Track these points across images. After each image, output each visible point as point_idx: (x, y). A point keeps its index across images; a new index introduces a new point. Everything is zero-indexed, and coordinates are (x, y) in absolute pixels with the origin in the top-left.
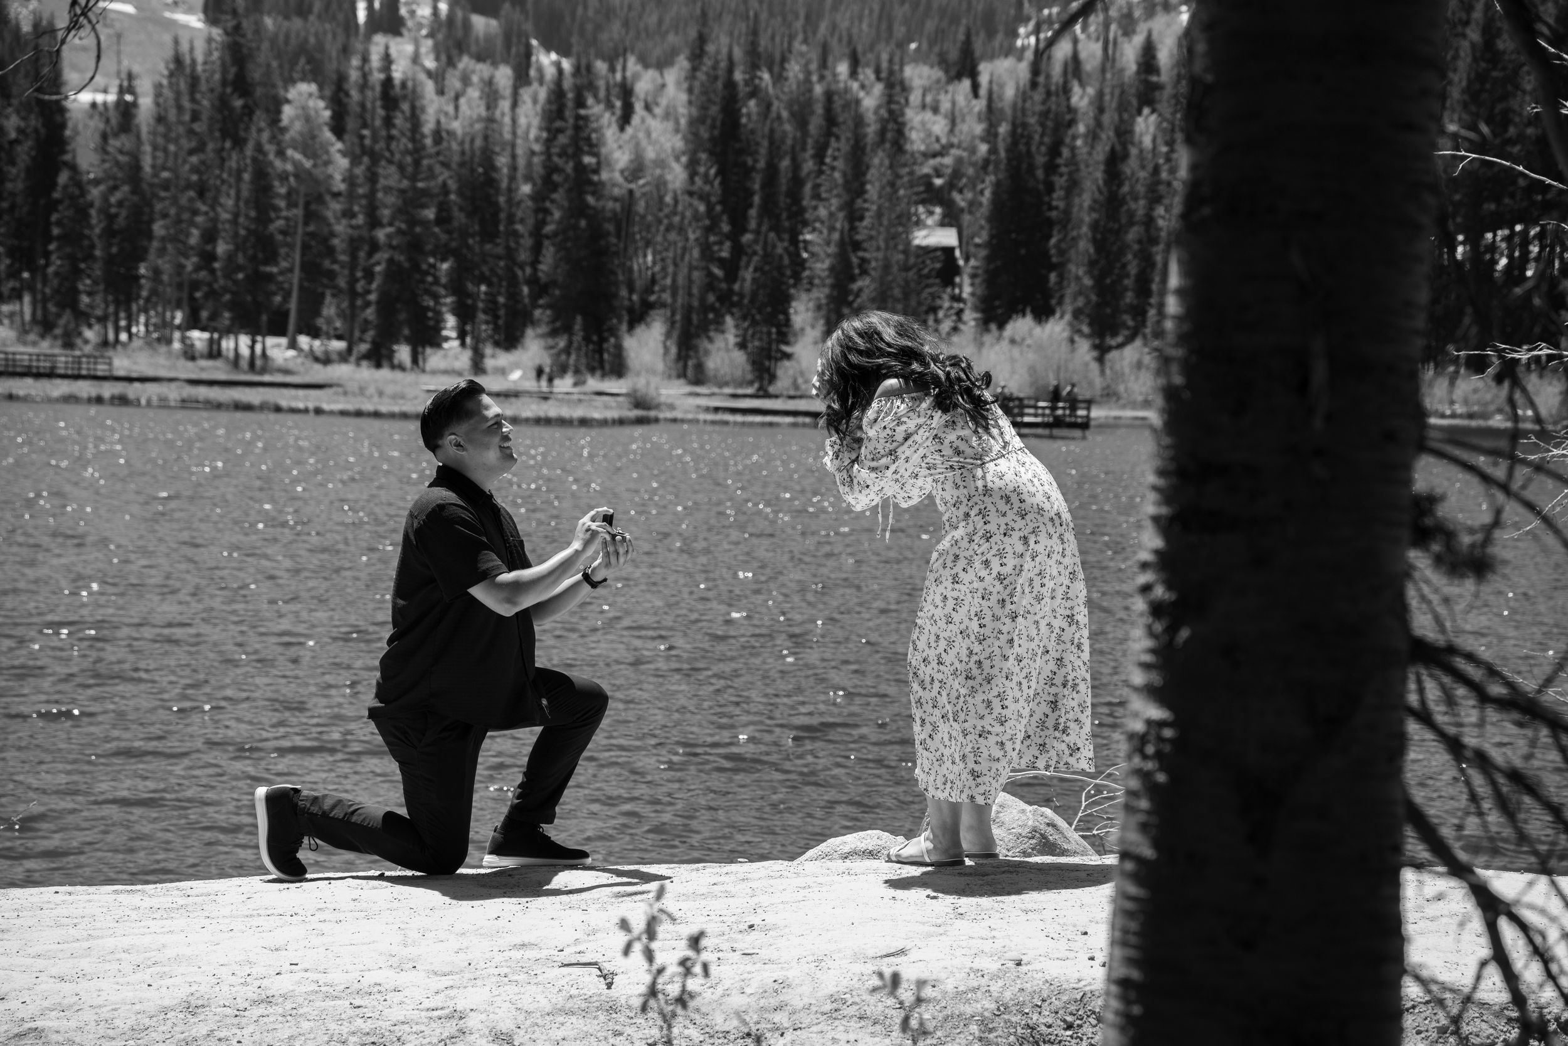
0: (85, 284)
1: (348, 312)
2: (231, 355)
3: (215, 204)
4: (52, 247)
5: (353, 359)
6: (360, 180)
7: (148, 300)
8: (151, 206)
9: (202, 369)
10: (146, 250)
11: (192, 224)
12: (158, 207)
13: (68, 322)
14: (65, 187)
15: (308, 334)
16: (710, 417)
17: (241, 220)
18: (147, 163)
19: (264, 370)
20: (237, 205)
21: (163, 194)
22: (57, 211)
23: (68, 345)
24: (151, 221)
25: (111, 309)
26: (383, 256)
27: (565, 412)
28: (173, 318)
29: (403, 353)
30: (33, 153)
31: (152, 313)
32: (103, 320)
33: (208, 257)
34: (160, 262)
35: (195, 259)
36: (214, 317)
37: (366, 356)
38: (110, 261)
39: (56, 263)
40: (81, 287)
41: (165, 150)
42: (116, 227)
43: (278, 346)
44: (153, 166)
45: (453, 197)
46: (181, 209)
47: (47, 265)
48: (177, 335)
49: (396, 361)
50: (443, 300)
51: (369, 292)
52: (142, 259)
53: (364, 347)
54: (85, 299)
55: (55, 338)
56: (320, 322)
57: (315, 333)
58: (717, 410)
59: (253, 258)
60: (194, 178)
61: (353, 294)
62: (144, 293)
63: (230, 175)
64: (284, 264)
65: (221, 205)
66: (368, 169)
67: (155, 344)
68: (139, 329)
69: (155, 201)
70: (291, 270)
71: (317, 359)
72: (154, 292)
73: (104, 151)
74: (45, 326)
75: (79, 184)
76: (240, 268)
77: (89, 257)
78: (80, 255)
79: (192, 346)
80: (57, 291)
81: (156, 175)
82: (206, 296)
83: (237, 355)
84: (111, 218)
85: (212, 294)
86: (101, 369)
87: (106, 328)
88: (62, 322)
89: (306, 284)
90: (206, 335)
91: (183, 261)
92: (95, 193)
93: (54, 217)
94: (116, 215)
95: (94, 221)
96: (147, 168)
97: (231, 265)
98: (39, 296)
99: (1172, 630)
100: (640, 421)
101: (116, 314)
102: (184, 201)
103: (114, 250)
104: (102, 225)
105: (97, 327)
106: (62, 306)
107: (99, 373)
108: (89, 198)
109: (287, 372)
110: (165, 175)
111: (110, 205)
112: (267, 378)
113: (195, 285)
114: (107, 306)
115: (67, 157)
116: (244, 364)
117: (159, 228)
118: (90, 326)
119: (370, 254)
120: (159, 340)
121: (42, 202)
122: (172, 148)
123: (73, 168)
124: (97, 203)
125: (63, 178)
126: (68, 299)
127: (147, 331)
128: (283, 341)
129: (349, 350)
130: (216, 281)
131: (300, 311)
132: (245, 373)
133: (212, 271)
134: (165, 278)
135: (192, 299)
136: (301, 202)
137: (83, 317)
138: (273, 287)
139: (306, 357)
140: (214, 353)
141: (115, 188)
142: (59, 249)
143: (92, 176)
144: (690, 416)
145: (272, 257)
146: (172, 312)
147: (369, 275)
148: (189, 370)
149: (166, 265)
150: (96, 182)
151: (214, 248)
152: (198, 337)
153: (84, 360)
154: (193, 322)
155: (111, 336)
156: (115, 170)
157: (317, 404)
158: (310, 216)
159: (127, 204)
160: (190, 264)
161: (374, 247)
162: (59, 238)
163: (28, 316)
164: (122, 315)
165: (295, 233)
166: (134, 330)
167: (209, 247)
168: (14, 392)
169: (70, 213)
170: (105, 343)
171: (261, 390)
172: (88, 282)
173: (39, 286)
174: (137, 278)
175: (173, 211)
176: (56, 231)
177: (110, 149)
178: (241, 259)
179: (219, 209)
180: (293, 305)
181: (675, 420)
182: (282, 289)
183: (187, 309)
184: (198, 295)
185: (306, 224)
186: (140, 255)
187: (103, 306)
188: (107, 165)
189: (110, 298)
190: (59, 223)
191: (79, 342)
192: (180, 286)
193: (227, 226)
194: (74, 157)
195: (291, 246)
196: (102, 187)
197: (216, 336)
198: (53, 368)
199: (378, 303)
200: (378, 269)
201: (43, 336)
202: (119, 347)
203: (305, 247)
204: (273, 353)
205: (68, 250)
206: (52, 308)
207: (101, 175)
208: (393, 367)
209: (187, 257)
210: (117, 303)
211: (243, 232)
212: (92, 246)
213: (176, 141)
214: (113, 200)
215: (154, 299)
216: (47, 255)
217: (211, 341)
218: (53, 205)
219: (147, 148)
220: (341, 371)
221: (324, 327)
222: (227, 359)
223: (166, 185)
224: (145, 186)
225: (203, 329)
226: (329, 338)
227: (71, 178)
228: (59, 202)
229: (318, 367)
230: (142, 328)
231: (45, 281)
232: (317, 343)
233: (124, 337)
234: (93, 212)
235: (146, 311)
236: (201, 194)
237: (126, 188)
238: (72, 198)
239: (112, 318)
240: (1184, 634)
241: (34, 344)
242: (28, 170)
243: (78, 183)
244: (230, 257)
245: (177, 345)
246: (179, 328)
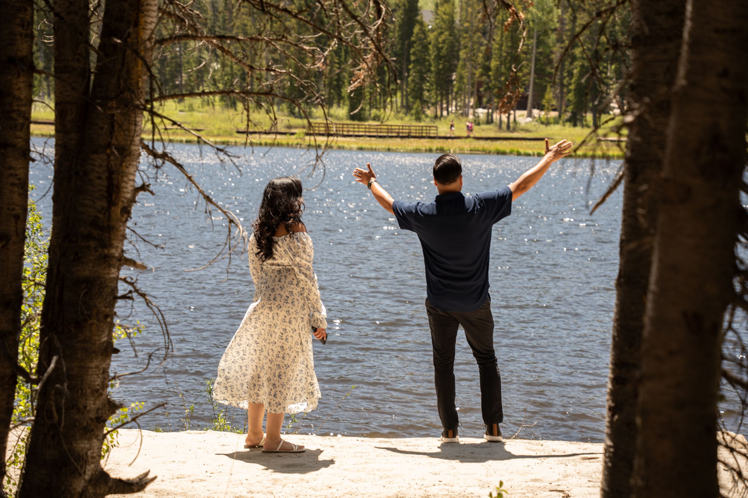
0: (426, 85)
1: (559, 95)
2: (498, 122)
3: (491, 39)
4: (411, 67)
5: (561, 122)
6: (567, 22)
7: (457, 93)
8: (459, 42)
9: (483, 130)
10: (456, 66)
12: (462, 42)
13: (418, 106)
14: (417, 34)
15: (538, 109)
17: (503, 48)
18: (457, 19)
19: (514, 130)
20: (501, 40)
21: (465, 35)
22: (413, 47)
23: (418, 119)
24: (459, 50)
25: (439, 99)
26: (578, 63)
28: (469, 102)
29: (589, 117)
30: (403, 17)
31: (459, 99)
32: (435, 104)
33: (487, 69)
34: (463, 72)
35: (480, 70)
36: (489, 101)
37: (569, 120)
38: (438, 72)
39: (413, 75)
40: (425, 87)
41: (467, 11)
42: (441, 54)
43: (522, 115)
44: (460, 21)
45: (617, 28)
46: (474, 43)
47: (408, 76)
48: (471, 111)
49: (584, 123)
50: (611, 87)
51: (570, 84)
52: (454, 71)
53: (569, 114)
54: (426, 94)
55: (412, 115)
56: (544, 102)
57: (541, 108)
60: (481, 25)
61: (562, 85)
62: (455, 90)
63: (498, 23)
64: (526, 71)
65: (494, 40)
66: (571, 15)
67: (460, 117)
68: (452, 109)
69: (461, 39)
70: (529, 74)
71: (542, 123)
72: (460, 89)
73: (437, 14)
74: (408, 108)
75: (424, 32)
76: (502, 74)
77: (429, 71)
78: (424, 71)
79: (478, 117)
80: (413, 90)
81: (461, 25)
82: (486, 90)
83: (501, 121)
84: (439, 49)
85: (488, 89)
86: (433, 133)
87: (436, 108)
88: (415, 106)
89: (537, 81)
90: (486, 111)
91: (475, 71)
92: (432, 36)
93: (412, 51)
94: (442, 48)
95: (431, 52)
96: (457, 22)
97: (498, 73)
98: (405, 93)
101: (441, 101)
102: (475, 39)
103: (441, 67)
104: (435, 53)
105: (432, 108)
106: (415, 98)
107: (432, 135)
108: (429, 39)
109: (527, 131)
110: (466, 25)
111: (439, 43)
112: (515, 135)
113: (480, 84)
114: (437, 97)
115: (419, 18)
116: (504, 126)
117: (462, 54)
118: (429, 108)
119: (571, 63)
120: (462, 114)
121: (406, 42)
122: (470, 10)
123: (422, 24)
124: (433, 42)
125: (416, 29)
126: (418, 94)
127: (456, 109)
128: (525, 113)
129: (560, 116)
130: (491, 81)
131: (533, 96)
132: (504, 132)
133: (489, 77)
134: (465, 80)
135: (478, 91)
136: (535, 36)
137: (424, 103)
138: (519, 84)
139: (537, 121)
140: (489, 121)
141: (442, 33)
142: (414, 68)
143: (430, 27)
146: (469, 99)
147: (571, 74)
149: (466, 75)
150: (432, 30)
151: (490, 63)
152: (482, 112)
153: (424, 128)
154: (479, 104)
155: (439, 113)
156: (442, 23)
157: (539, 151)
158: (540, 43)
159: (447, 41)
160: (478, 72)
161: (574, 58)
162: (414, 61)
163: (399, 104)
164: (444, 101)
165: (532, 53)
166: (450, 109)
167: (487, 63)
168: (391, 147)
169: (419, 48)
170: (436, 117)
171: (512, 142)
172: (428, 84)
173: (405, 87)
174: (451, 81)
175: (470, 45)
176: (413, 58)
177: (439, 12)
178: (503, 70)
179: (493, 42)
180: (530, 93)
182: (524, 85)
183: (476, 97)
184: (482, 89)
185: (538, 47)
186: (452, 69)
187: (435, 97)
188: (438, 21)
189: (438, 92)
190: (414, 54)
191: (423, 116)
192: (473, 85)
193: (496, 52)
194: (422, 18)
195: (529, 60)
196: (435, 33)
197: (490, 111)
198: (410, 133)
199: (575, 90)
200: (575, 71)
201: (406, 114)
202: (442, 119)
203: (537, 60)
204: (520, 120)
205: (419, 68)
206: (411, 99)
207: (434, 27)
208: (583, 126)
209: (476, 68)
210: (442, 95)
211: (504, 54)
212: (430, 65)
213: (472, 6)
214: (440, 40)
215: (460, 92)
216: (408, 70)
217: (488, 114)
218: (411, 44)
220: (555, 129)
221: (546, 105)
222: (495, 124)
223: (466, 31)
224: (456, 31)
225: (484, 108)
226: (548, 110)
227: (420, 29)
228: (414, 42)
229: (542, 127)
230: (454, 108)
231: (407, 85)
232: (543, 113)
233: (445, 113)
234: (430, 47)
235: (456, 99)
236: (484, 34)
237: (447, 33)
238: (420, 39)
239: (439, 103)
241: (402, 119)
242: (400, 26)
244: (498, 69)
246: (472, 107)
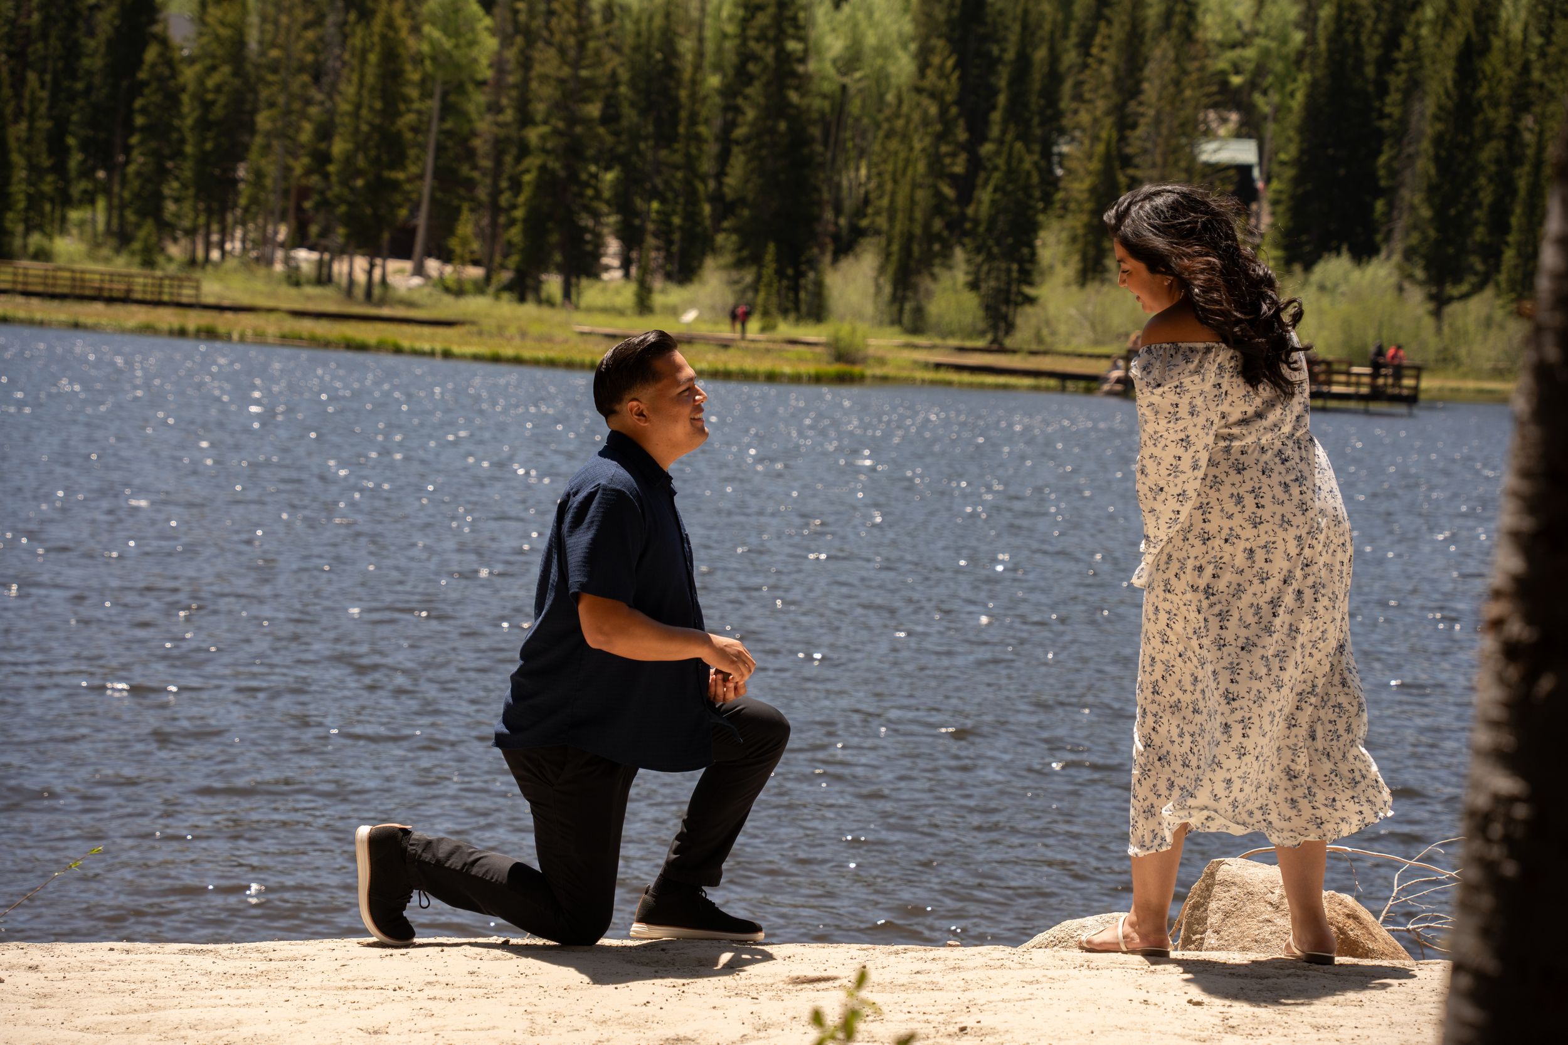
0: (171, 187)
1: (488, 231)
2: (344, 281)
3: (332, 91)
4: (134, 140)
5: (491, 290)
6: (511, 66)
7: (246, 210)
8: (255, 92)
9: (309, 298)
10: (246, 148)
11: (304, 115)
12: (264, 93)
13: (149, 235)
14: (153, 66)
15: (438, 258)
16: (929, 375)
17: (364, 112)
18: (253, 38)
19: (382, 302)
20: (359, 94)
21: (271, 77)
22: (141, 95)
23: (149, 263)
24: (255, 111)
25: (202, 220)
26: (533, 162)
27: (749, 364)
28: (276, 233)
29: (553, 284)
30: (117, 22)
31: (251, 226)
32: (191, 233)
33: (322, 159)
34: (263, 162)
35: (306, 160)
36: (325, 233)
37: (508, 287)
38: (203, 159)
39: (139, 161)
40: (166, 191)
41: (276, 23)
42: (212, 117)
43: (401, 271)
44: (261, 43)
45: (623, 89)
46: (292, 97)
47: (127, 162)
48: (280, 254)
49: (544, 295)
50: (605, 220)
51: (514, 207)
52: (242, 158)
53: (506, 276)
54: (170, 207)
55: (133, 253)
56: (454, 243)
57: (446, 257)
58: (938, 366)
59: (376, 162)
60: (309, 58)
61: (495, 208)
62: (243, 201)
63: (353, 55)
64: (413, 169)
65: (340, 93)
66: (522, 52)
67: (254, 266)
68: (234, 245)
69: (260, 87)
70: (421, 177)
71: (447, 290)
72: (254, 200)
73: (202, 21)
74: (122, 238)
75: (170, 63)
76: (359, 173)
77: (178, 154)
78: (167, 151)
79: (297, 268)
80: (137, 196)
81: (263, 54)
82: (318, 207)
83: (351, 282)
84: (207, 106)
85: (324, 204)
86: (187, 294)
87: (194, 243)
88: (142, 234)
89: (439, 195)
90: (315, 256)
91: (291, 162)
92: (189, 74)
93: (138, 103)
94: (213, 103)
95: (186, 109)
96: (253, 45)
97: (350, 170)
98: (116, 201)
99: (1530, 678)
100: (842, 379)
101: (208, 226)
102: (295, 86)
103: (209, 146)
104: (196, 114)
105: (184, 242)
106: (142, 214)
107: (184, 300)
108: (181, 80)
109: (411, 304)
110: (275, 53)
111: (206, 91)
112: (386, 311)
113: (304, 193)
114: (197, 216)
115: (157, 29)
116: (359, 292)
117: (263, 120)
118: (175, 240)
119: (519, 159)
120: (257, 260)
121: (125, 84)
122: (284, 20)
123: (164, 42)
124: (191, 87)
125: (151, 54)
126: (150, 206)
127: (244, 249)
128: (408, 265)
129: (488, 279)
130: (330, 188)
131: (430, 229)
132: (360, 304)
133: (326, 176)
134: (268, 182)
135: (299, 209)
136: (438, 92)
137: (166, 228)
138: (398, 198)
139: (435, 286)
140: (323, 278)
141: (213, 68)
142: (142, 143)
143: (186, 52)
144: (904, 374)
145: (398, 160)
146: (276, 224)
147: (516, 186)
148: (291, 298)
149: (271, 170)
150: (191, 60)
151: (330, 146)
152: (305, 257)
153: (167, 282)
154: (300, 239)
155: (200, 254)
156: (214, 46)
157: (446, 346)
158: (448, 109)
159: (226, 88)
160: (299, 165)
161: (524, 150)
162: (143, 129)
163: (101, 226)
164: (215, 227)
165: (428, 130)
166: (228, 246)
167: (323, 146)
168: (82, 319)
169: (158, 98)
170: (192, 262)
171: (380, 326)
172: (175, 185)
173: (116, 189)
174: (235, 182)
175: (281, 99)
176: (139, 120)
177: (209, 20)
178: (361, 162)
179: (338, 98)
180: (421, 222)
181: (884, 379)
182: (409, 200)
183: (293, 222)
184: (308, 205)
185: (442, 119)
186: (238, 153)
187: (191, 215)
188: (205, 40)
189: (201, 206)
190: (144, 111)
191: (161, 259)
192: (286, 193)
193: (347, 120)
194: (166, 28)
195: (423, 147)
196: (198, 67)
197: (327, 256)
198: (129, 291)
199: (525, 220)
200: (527, 178)
201: (118, 251)
202: (209, 268)
203: (440, 149)
204: (394, 280)
205: (153, 144)
206: (131, 217)
207: (197, 52)
208: (540, 301)
209: (295, 156)
210: (210, 212)
211: (365, 128)
212: (182, 141)
213: (289, 11)
214: (210, 83)
215: (254, 209)
216: (127, 149)
217: (320, 263)
218: (138, 88)
219: (254, 19)
220: (475, 305)
221: (458, 250)
222: (338, 286)
223: (274, 68)
224: (249, 67)
225: (311, 248)
226: (464, 263)
227: (161, 55)
228: (144, 84)
229: (448, 299)
230: (238, 245)
231: (124, 183)
232: (448, 269)
233: (215, 255)
234: (185, 98)
235: (244, 223)
236: (317, 79)
237: (226, 69)
238: (161, 79)
239: (202, 231)
240: (1546, 684)
241: (107, 260)
242: (110, 43)
243: (168, 61)
244: (349, 159)
245: (279, 267)
246: (282, 245)
